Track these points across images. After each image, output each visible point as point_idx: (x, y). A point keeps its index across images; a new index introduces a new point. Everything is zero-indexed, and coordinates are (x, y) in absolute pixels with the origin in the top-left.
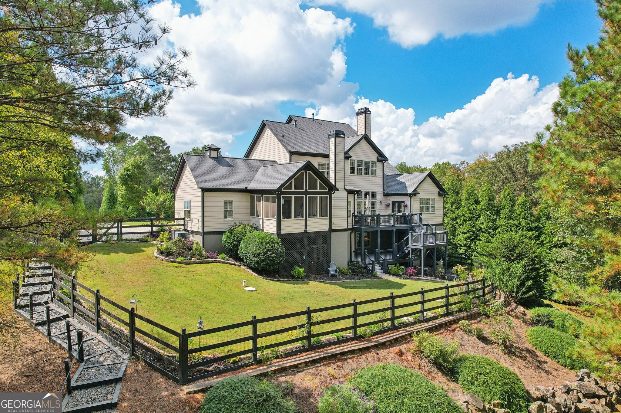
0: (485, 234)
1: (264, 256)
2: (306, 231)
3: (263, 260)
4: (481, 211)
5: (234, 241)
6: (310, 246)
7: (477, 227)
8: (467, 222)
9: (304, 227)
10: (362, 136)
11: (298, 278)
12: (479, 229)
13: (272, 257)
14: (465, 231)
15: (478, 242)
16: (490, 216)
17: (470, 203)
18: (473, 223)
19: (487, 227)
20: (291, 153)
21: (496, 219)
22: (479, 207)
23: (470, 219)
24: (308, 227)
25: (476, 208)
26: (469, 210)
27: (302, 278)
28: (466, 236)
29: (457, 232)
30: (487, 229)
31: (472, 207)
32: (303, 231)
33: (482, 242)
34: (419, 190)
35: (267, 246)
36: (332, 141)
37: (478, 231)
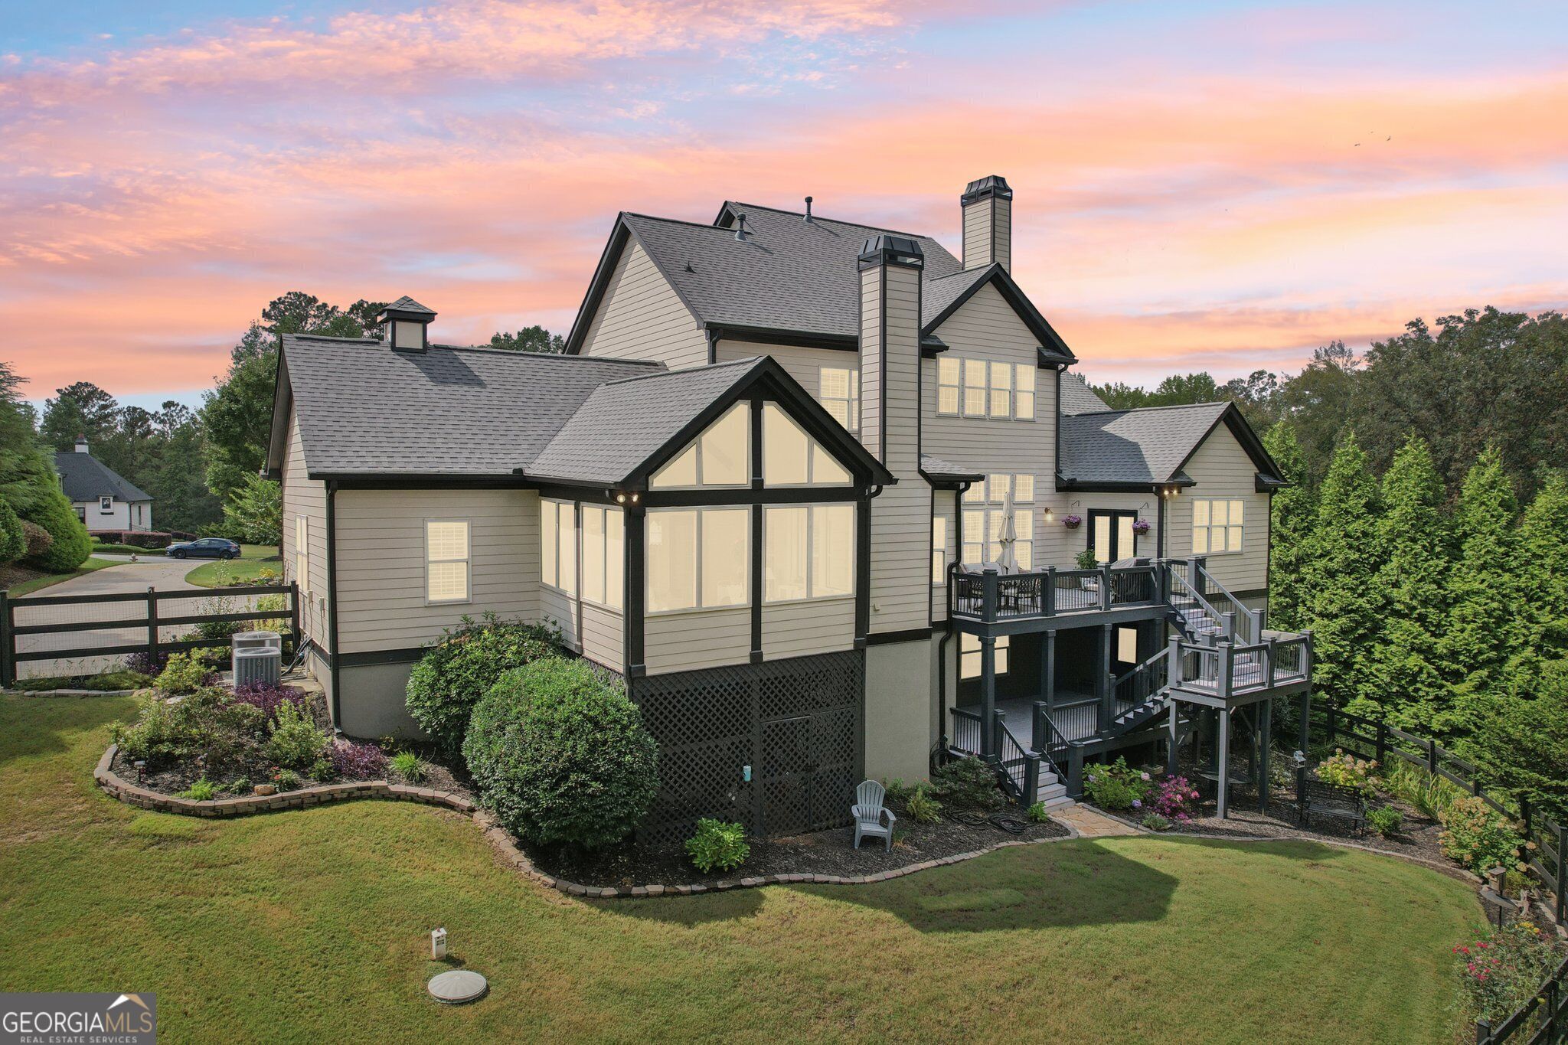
0: (1406, 624)
1: (553, 789)
2: (756, 656)
3: (548, 809)
4: (1390, 541)
5: (448, 702)
6: (773, 721)
7: (1373, 594)
8: (1340, 577)
9: (748, 640)
10: (984, 272)
11: (717, 872)
12: (1381, 601)
13: (593, 796)
14: (1333, 609)
15: (1378, 647)
16: (1426, 560)
17: (1347, 512)
18: (1362, 583)
19: (1413, 597)
20: (717, 333)
21: (1447, 569)
22: (1383, 526)
23: (1350, 568)
24: (764, 639)
25: (1371, 529)
26: (1346, 535)
27: (731, 872)
28: (1335, 625)
29: (1300, 609)
30: (1414, 603)
31: (1356, 527)
32: (741, 656)
33: (1393, 648)
34: (1190, 472)
35: (570, 743)
36: (871, 279)
37: (1381, 609)
